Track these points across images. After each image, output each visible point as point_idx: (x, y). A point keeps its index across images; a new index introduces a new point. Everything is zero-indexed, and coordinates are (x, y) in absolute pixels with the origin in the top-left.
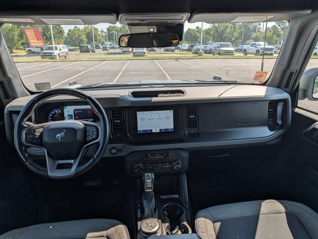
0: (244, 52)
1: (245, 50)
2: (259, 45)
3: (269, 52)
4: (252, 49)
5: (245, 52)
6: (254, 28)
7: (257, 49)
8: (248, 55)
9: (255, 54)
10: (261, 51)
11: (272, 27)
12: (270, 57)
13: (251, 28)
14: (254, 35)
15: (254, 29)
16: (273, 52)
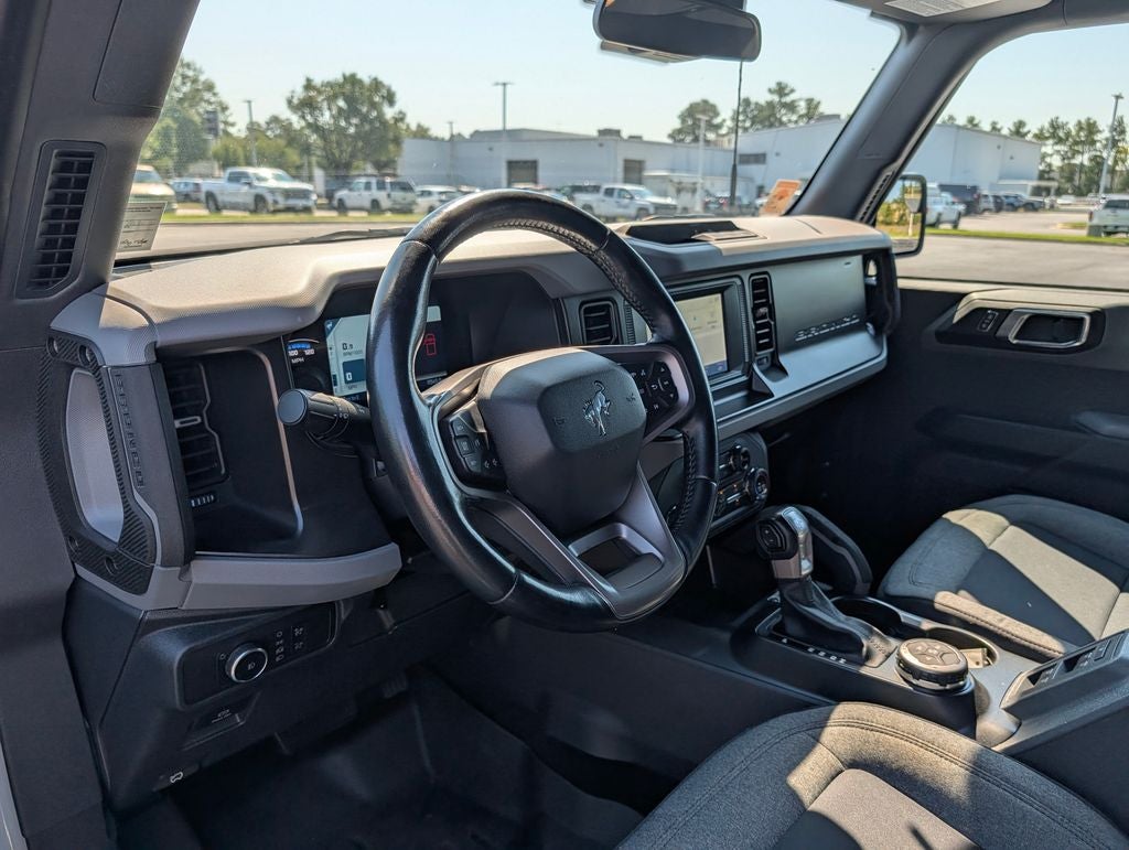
0: (207, 202)
1: (210, 196)
2: (260, 179)
3: (300, 203)
4: (235, 194)
5: (212, 202)
6: (209, 120)
7: (254, 191)
8: (225, 213)
9: (252, 207)
10: (269, 198)
11: (268, 123)
12: (303, 217)
13: (197, 119)
14: (215, 145)
15: (207, 125)
16: (310, 203)
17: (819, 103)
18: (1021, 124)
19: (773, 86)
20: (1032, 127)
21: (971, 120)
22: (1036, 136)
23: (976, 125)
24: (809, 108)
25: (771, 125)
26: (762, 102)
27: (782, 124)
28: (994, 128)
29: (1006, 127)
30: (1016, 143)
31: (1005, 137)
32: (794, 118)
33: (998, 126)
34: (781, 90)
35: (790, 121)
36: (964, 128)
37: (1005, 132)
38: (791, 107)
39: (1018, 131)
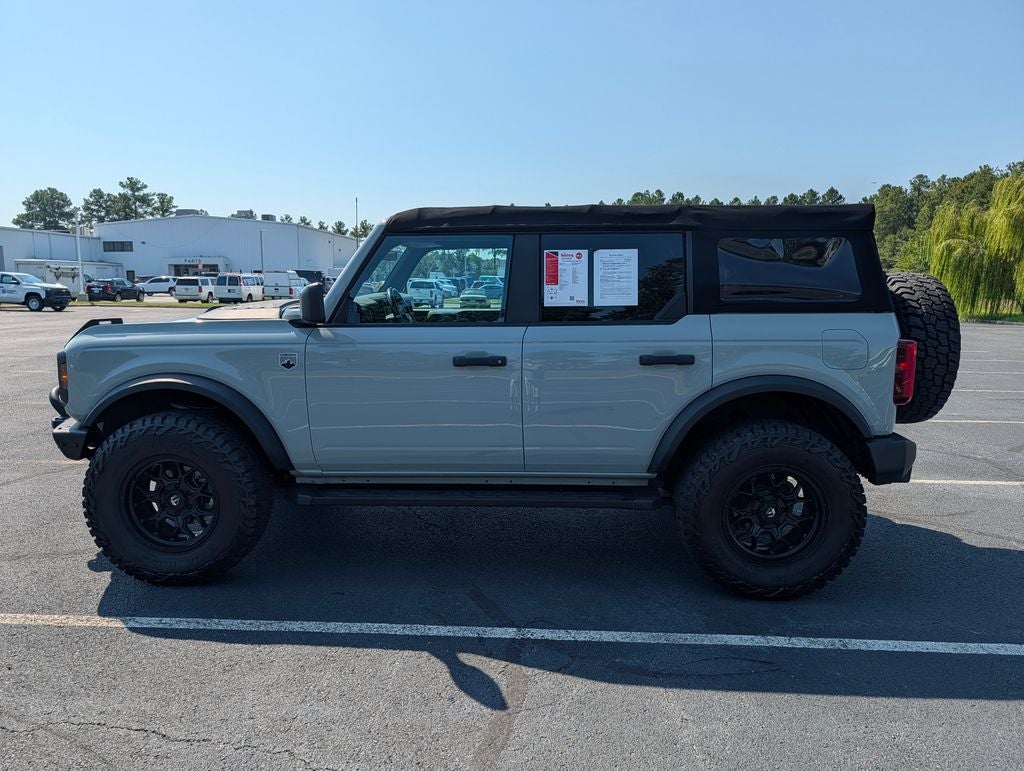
17: (172, 198)
18: (340, 225)
19: (125, 181)
20: (349, 226)
21: (303, 220)
22: (352, 233)
23: (308, 224)
24: (162, 203)
25: (127, 217)
26: (116, 194)
27: (138, 215)
28: (321, 227)
29: (331, 226)
30: (338, 238)
31: (329, 233)
32: (150, 210)
33: (325, 225)
34: (133, 185)
35: (146, 212)
36: (298, 225)
37: (330, 229)
38: (145, 200)
39: (339, 229)
